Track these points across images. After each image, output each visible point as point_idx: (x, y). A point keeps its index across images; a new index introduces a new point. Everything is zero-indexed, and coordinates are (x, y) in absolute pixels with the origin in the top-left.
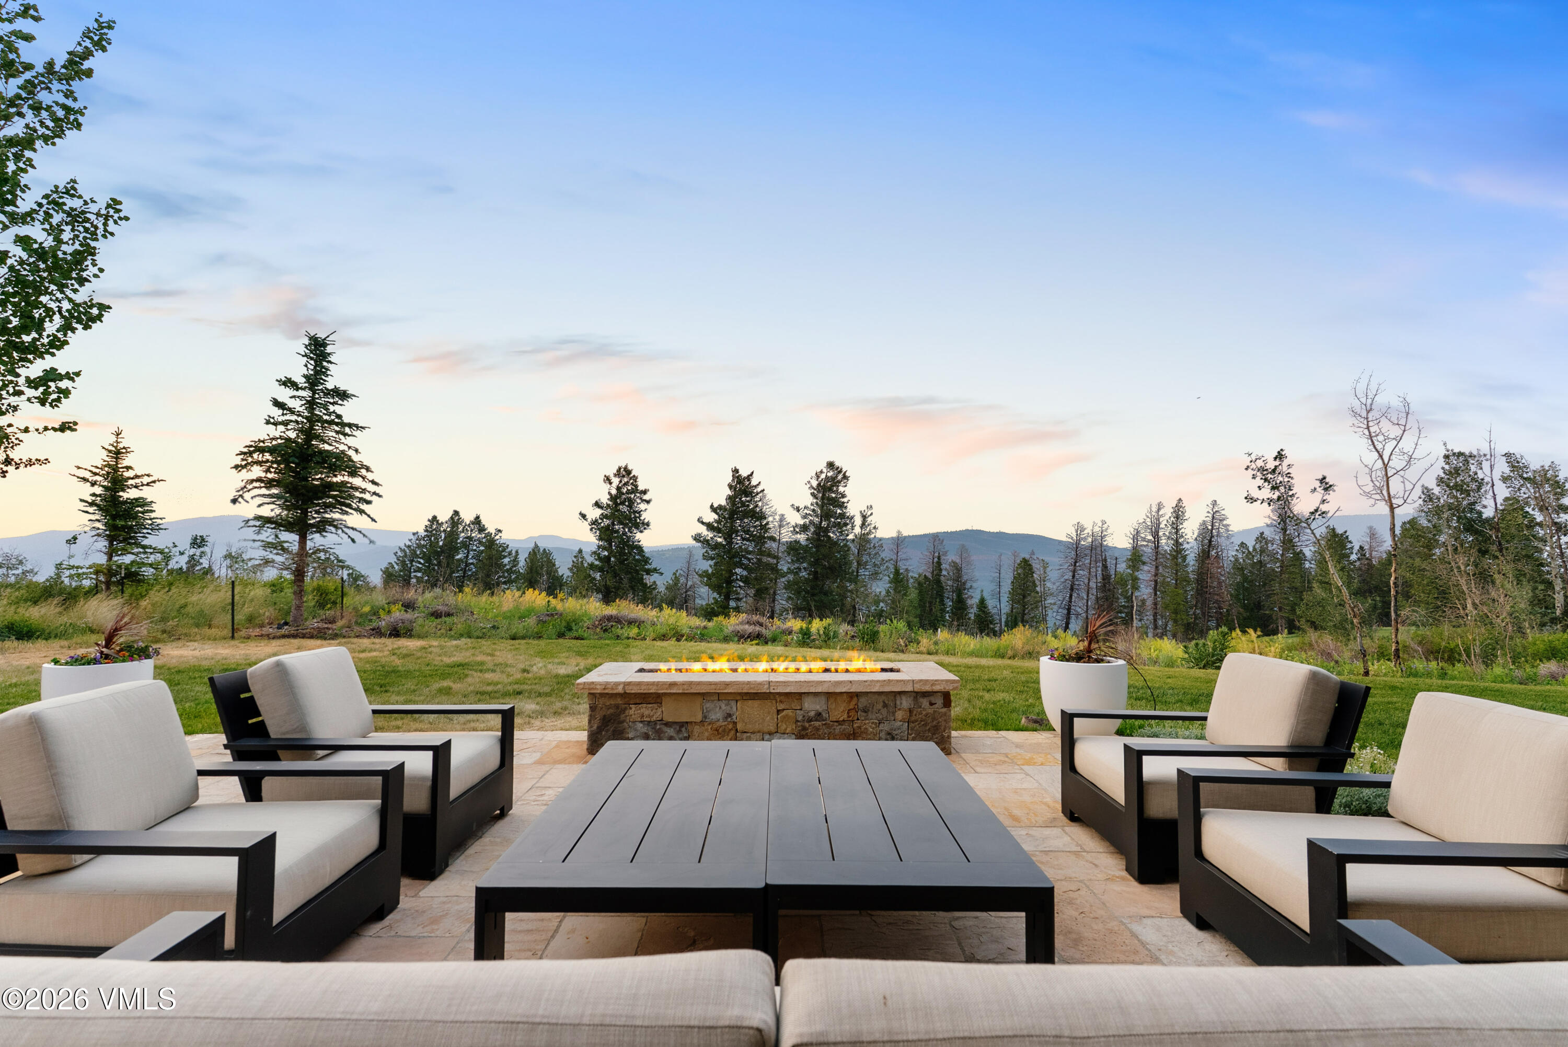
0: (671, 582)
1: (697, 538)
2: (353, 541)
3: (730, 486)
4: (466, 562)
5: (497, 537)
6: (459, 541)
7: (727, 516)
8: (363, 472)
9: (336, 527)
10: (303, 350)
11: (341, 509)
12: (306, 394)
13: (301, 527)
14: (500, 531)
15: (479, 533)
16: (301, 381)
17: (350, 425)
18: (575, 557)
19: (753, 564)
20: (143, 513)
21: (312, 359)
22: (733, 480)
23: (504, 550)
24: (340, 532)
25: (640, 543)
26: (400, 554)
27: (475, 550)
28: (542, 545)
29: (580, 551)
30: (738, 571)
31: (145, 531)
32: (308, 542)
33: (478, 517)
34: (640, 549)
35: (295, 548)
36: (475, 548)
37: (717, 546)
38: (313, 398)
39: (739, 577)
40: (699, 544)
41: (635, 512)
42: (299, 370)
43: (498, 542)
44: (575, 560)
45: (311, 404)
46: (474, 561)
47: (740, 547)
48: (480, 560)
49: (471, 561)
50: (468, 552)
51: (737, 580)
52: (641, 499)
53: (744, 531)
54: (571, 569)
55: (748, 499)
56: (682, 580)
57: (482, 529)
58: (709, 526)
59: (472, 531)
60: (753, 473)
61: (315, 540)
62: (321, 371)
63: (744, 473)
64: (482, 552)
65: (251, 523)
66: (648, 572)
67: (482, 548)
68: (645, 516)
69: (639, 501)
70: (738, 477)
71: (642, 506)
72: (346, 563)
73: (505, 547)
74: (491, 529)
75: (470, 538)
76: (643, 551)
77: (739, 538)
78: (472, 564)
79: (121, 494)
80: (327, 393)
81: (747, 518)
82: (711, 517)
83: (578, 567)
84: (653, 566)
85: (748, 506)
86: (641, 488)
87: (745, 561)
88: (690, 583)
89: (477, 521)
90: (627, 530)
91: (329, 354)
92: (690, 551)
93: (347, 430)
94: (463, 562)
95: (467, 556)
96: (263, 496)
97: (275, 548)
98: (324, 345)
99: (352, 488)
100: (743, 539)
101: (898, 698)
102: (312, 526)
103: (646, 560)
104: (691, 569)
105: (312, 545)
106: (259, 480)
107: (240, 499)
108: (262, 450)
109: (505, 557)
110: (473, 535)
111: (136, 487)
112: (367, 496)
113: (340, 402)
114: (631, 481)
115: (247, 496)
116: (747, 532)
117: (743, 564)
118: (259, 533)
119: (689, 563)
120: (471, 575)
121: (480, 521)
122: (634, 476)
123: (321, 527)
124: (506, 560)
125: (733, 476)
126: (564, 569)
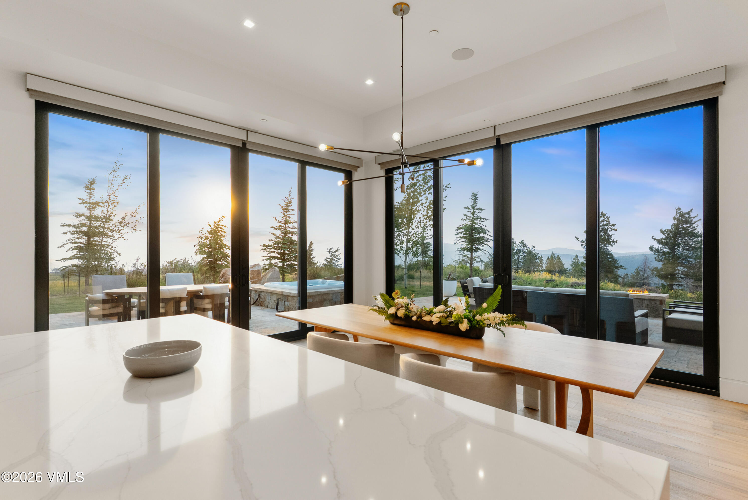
0: (634, 274)
1: (651, 248)
2: (485, 253)
3: (675, 219)
4: (518, 261)
5: (533, 250)
6: (514, 251)
7: (672, 236)
8: (487, 233)
9: (480, 250)
10: (471, 197)
11: (482, 245)
12: (472, 210)
13: (471, 250)
14: (534, 247)
15: (524, 248)
16: (470, 207)
17: (484, 219)
18: (574, 259)
19: (691, 264)
20: (430, 246)
21: (473, 199)
22: (677, 215)
23: (536, 256)
24: (481, 251)
25: (611, 252)
26: (490, 257)
27: (522, 256)
28: (556, 253)
29: (577, 256)
30: (680, 268)
31: (430, 251)
32: (473, 255)
33: (523, 240)
34: (611, 255)
35: (469, 256)
36: (522, 254)
37: (664, 253)
38: (474, 211)
39: (680, 272)
40: (652, 252)
41: (608, 236)
42: (470, 204)
43: (533, 252)
44: (574, 261)
45: (473, 213)
46: (522, 261)
47: (682, 254)
48: (524, 260)
49: (520, 261)
50: (519, 257)
51: (679, 273)
52: (611, 228)
53: (685, 245)
54: (571, 265)
55: (688, 225)
56: (641, 273)
57: (525, 246)
58: (660, 241)
59: (520, 247)
60: (692, 210)
61: (475, 254)
62: (475, 203)
63: (685, 210)
64: (526, 256)
65: (458, 249)
66: (617, 268)
67: (525, 255)
68: (614, 238)
69: (610, 229)
70: (680, 213)
71: (612, 233)
72: (483, 261)
73: (536, 255)
74: (530, 246)
75: (520, 250)
76: (613, 256)
77: (681, 249)
78: (521, 262)
79: (424, 241)
80: (477, 209)
81: (687, 237)
82: (661, 236)
83: (575, 265)
84: (620, 264)
85: (688, 230)
86: (611, 223)
87: (686, 263)
88: (646, 275)
89: (522, 242)
90: (603, 245)
91: (478, 198)
92: (646, 257)
93: (482, 220)
94: (517, 261)
95: (519, 258)
96: (462, 242)
97: (465, 257)
98: (476, 195)
99: (485, 238)
100: (683, 249)
101: (644, 301)
102: (474, 250)
103: (615, 261)
104: (647, 266)
105: (475, 256)
106: (460, 237)
107: (456, 243)
108: (460, 228)
109: (537, 259)
110: (521, 249)
111: (428, 239)
112: (489, 240)
113: (481, 212)
114: (606, 219)
115: (458, 242)
116: (687, 245)
117: (684, 264)
118: (460, 252)
119: (645, 263)
120: (521, 267)
121: (524, 242)
122: (607, 217)
123: (476, 250)
124: (537, 260)
125: (677, 212)
126: (567, 264)
